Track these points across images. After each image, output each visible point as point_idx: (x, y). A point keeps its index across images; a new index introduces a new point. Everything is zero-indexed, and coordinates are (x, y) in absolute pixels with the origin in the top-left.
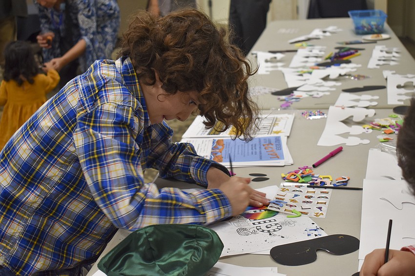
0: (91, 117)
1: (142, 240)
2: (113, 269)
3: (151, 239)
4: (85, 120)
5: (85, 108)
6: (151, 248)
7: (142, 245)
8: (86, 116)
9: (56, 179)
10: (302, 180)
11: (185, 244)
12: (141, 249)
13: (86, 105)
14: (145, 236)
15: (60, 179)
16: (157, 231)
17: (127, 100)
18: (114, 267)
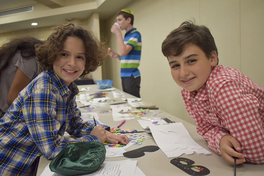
0: (30, 98)
1: (70, 151)
2: (58, 166)
3: (74, 150)
4: (28, 101)
5: (28, 95)
6: (74, 155)
7: (70, 153)
8: (28, 99)
9: (20, 129)
10: (117, 132)
11: (89, 152)
12: (69, 155)
13: (28, 93)
14: (71, 149)
15: (22, 129)
16: (76, 146)
17: (46, 86)
18: (58, 165)
